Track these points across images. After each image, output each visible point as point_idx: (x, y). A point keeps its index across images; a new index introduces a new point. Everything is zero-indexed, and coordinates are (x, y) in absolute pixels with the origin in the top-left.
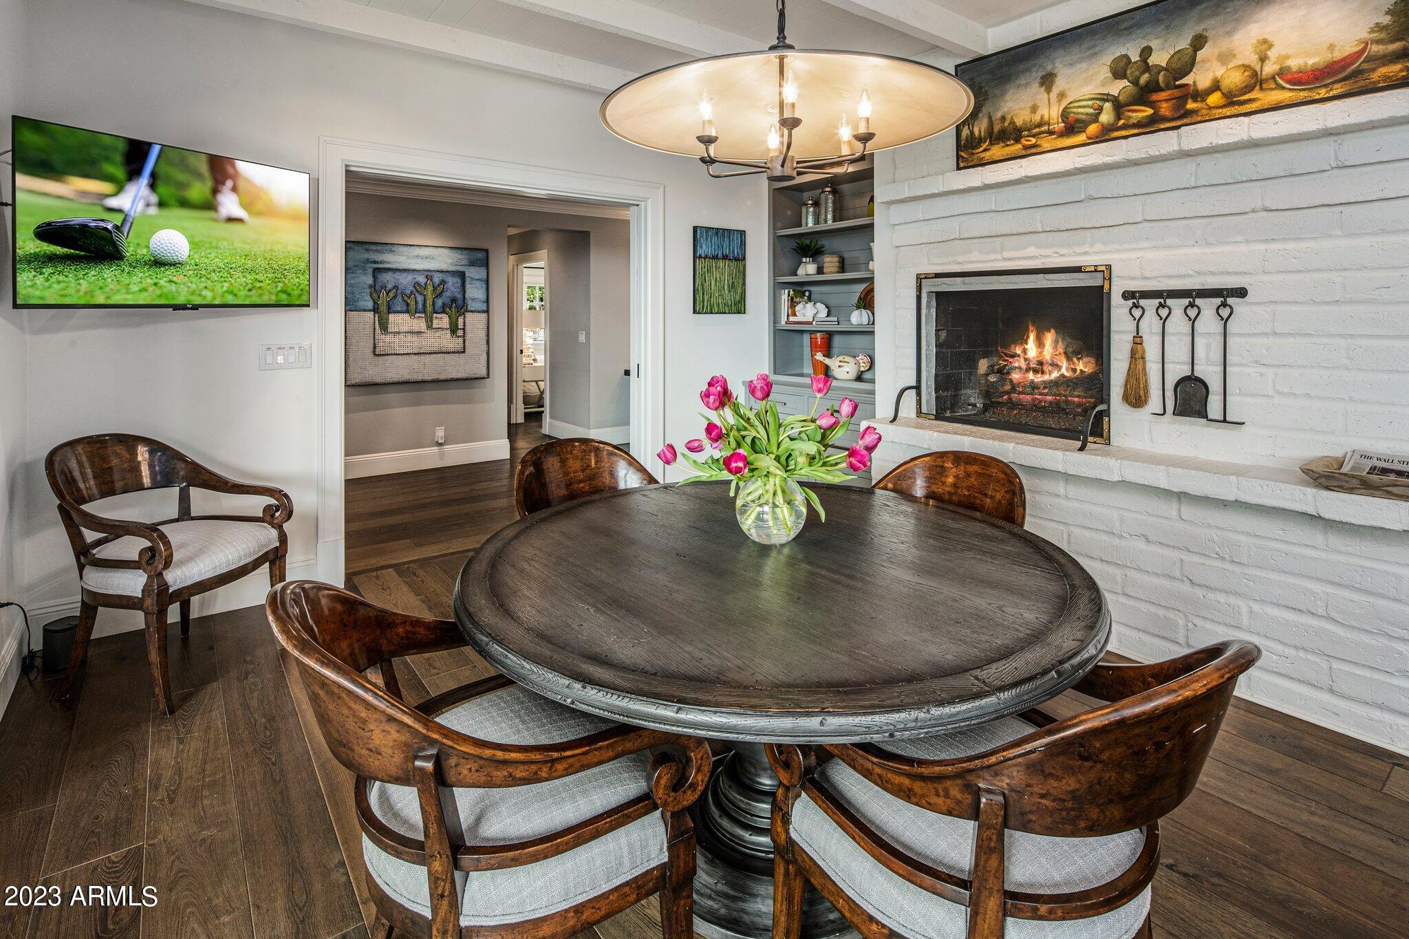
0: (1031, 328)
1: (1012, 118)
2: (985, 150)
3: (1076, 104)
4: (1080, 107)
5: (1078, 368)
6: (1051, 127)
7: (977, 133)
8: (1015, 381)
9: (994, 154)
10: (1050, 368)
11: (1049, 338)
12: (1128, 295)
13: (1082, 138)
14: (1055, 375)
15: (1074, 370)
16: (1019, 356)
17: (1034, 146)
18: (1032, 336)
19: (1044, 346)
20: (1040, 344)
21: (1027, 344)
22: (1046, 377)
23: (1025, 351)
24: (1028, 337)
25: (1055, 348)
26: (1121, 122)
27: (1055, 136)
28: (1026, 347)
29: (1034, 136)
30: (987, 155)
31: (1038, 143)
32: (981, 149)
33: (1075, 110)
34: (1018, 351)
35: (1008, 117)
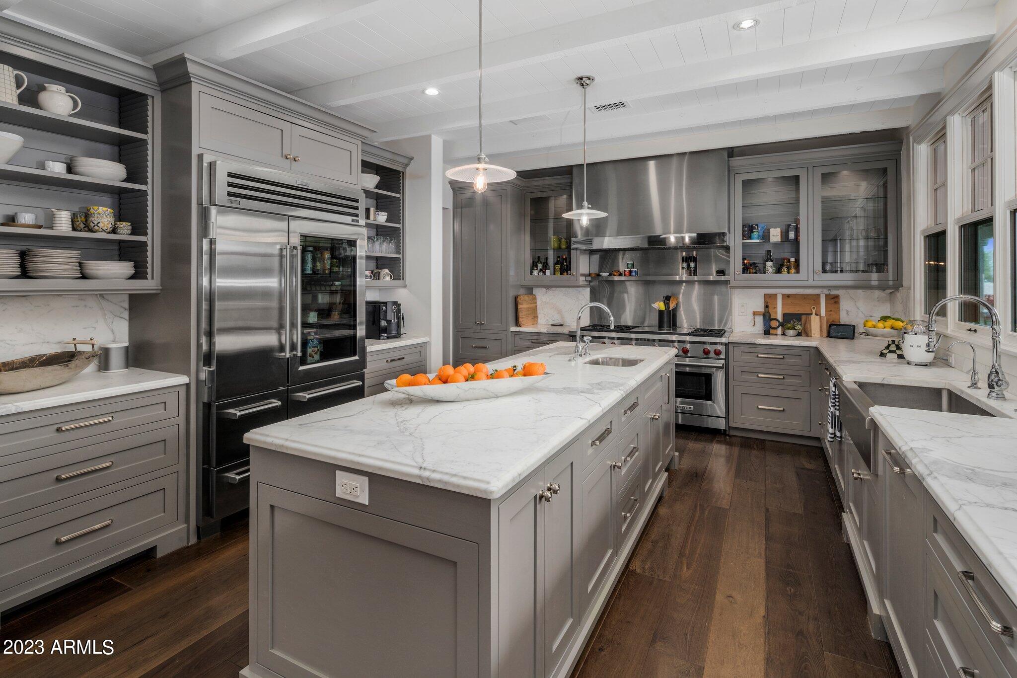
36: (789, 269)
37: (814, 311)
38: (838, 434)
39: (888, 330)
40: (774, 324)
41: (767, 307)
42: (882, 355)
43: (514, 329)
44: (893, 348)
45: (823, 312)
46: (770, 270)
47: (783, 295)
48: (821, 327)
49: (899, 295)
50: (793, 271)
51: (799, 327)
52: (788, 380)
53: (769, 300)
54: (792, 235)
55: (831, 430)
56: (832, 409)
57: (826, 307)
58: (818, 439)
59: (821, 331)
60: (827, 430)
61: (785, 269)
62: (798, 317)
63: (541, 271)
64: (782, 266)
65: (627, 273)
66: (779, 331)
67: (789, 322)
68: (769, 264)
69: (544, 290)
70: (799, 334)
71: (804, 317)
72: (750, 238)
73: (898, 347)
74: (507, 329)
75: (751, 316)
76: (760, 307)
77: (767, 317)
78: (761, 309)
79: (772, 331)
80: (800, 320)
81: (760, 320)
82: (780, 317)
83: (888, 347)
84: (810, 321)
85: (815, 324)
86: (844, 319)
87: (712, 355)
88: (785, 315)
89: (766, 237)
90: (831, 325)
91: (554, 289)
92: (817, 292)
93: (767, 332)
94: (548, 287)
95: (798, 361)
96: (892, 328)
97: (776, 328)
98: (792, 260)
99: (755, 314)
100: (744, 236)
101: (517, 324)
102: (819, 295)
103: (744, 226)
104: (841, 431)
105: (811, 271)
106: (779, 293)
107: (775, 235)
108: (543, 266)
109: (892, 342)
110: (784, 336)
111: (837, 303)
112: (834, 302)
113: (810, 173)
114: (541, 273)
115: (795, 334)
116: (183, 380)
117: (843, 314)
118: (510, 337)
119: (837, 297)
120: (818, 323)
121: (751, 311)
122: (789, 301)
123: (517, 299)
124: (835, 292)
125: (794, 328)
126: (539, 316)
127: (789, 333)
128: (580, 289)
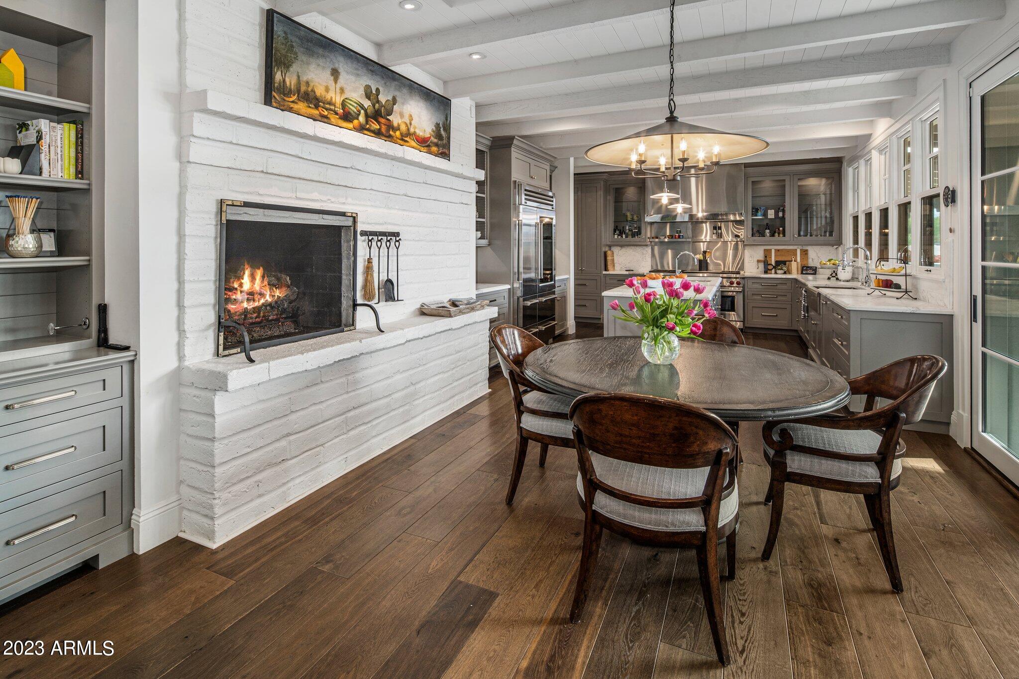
0: (246, 266)
1: (313, 87)
2: (293, 102)
3: (349, 102)
4: (351, 105)
5: (276, 295)
6: (336, 109)
7: (288, 83)
8: (232, 311)
9: (300, 109)
10: (259, 297)
11: (259, 273)
12: (364, 233)
13: (350, 125)
14: (262, 301)
15: (273, 296)
16: (236, 289)
17: (326, 117)
18: (247, 273)
19: (256, 279)
20: (253, 278)
21: (243, 279)
22: (256, 304)
23: (241, 285)
24: (244, 273)
25: (262, 281)
26: (368, 126)
27: (337, 117)
28: (242, 281)
29: (327, 109)
30: (295, 106)
31: (329, 116)
32: (291, 100)
33: (349, 105)
34: (236, 285)
35: (311, 84)
36: (779, 234)
37: (793, 259)
38: (807, 315)
39: (831, 265)
40: (770, 267)
41: (766, 257)
42: (829, 278)
43: (604, 272)
44: (834, 275)
45: (799, 259)
46: (768, 235)
47: (777, 251)
48: (797, 268)
49: (840, 249)
50: (781, 235)
51: (785, 268)
52: (779, 298)
53: (767, 253)
54: (781, 214)
55: (803, 313)
56: (804, 303)
57: (801, 257)
58: (796, 331)
59: (798, 271)
60: (801, 313)
61: (777, 234)
62: (784, 263)
63: (619, 235)
64: (775, 232)
65: (677, 237)
66: (773, 271)
67: (779, 266)
68: (767, 231)
69: (617, 248)
70: (785, 273)
71: (787, 263)
72: (756, 216)
73: (836, 274)
74: (601, 273)
75: (756, 263)
77: (766, 263)
78: (762, 258)
79: (769, 272)
80: (785, 264)
81: (761, 265)
82: (773, 263)
83: (831, 275)
84: (791, 265)
85: (794, 266)
86: (811, 264)
87: (735, 285)
88: (776, 262)
89: (765, 214)
90: (803, 267)
91: (625, 247)
92: (793, 247)
93: (766, 272)
94: (622, 246)
95: (784, 287)
96: (833, 264)
97: (771, 270)
98: (781, 229)
99: (759, 261)
100: (752, 214)
101: (606, 269)
102: (795, 250)
103: (753, 208)
104: (808, 313)
105: (792, 235)
106: (773, 248)
107: (771, 214)
108: (620, 232)
109: (834, 271)
110: (776, 273)
111: (807, 254)
112: (805, 253)
113: (792, 179)
114: (619, 237)
115: (782, 272)
116: (508, 286)
117: (810, 260)
118: (603, 278)
119: (807, 251)
120: (796, 266)
121: (756, 260)
122: (779, 253)
123: (605, 253)
124: (805, 248)
125: (782, 269)
126: (615, 265)
127: (779, 271)
128: (644, 247)
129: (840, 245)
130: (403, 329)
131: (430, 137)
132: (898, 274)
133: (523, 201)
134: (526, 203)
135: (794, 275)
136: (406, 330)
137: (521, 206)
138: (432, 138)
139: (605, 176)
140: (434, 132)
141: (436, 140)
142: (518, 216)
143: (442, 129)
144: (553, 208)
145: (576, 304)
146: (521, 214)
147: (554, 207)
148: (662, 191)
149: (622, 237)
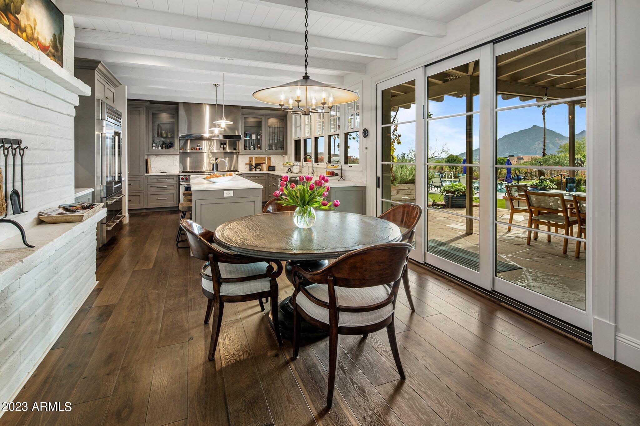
37: (264, 162)
40: (253, 167)
41: (251, 161)
42: (287, 172)
43: (146, 174)
45: (266, 163)
46: (252, 149)
47: (256, 158)
49: (286, 157)
50: (259, 149)
51: (261, 168)
53: (251, 159)
54: (259, 137)
57: (267, 161)
59: (266, 169)
61: (256, 149)
62: (260, 164)
64: (256, 147)
65: (198, 149)
66: (254, 169)
67: (257, 166)
68: (252, 147)
69: (155, 157)
70: (260, 170)
72: (246, 137)
73: (291, 170)
74: (144, 175)
75: (245, 165)
76: (248, 162)
77: (250, 165)
79: (252, 169)
81: (248, 167)
82: (254, 165)
83: (288, 170)
84: (263, 166)
86: (272, 165)
88: (256, 164)
89: (251, 137)
90: (269, 167)
91: (160, 156)
92: (264, 156)
93: (250, 170)
94: (157, 155)
95: (262, 178)
96: (290, 165)
98: (259, 145)
99: (246, 164)
100: (244, 136)
101: (147, 172)
102: (265, 157)
103: (245, 133)
105: (265, 150)
106: (254, 156)
107: (254, 137)
108: (156, 145)
109: (289, 168)
110: (256, 170)
111: (270, 160)
112: (269, 159)
113: (265, 117)
114: (157, 148)
115: (259, 170)
116: (92, 190)
117: (272, 163)
118: (145, 179)
119: (270, 158)
120: (265, 166)
121: (245, 163)
122: (257, 159)
123: (147, 161)
124: (270, 156)
125: (259, 168)
126: (152, 168)
127: (257, 170)
128: (175, 156)
129: (286, 155)
130: (51, 240)
131: (49, 47)
132: (337, 169)
133: (106, 117)
134: (107, 119)
135: (265, 171)
136: (55, 240)
137: (105, 122)
138: (51, 48)
139: (148, 103)
140: (52, 42)
141: (53, 51)
142: (102, 129)
143: (57, 41)
144: (120, 125)
145: (129, 200)
146: (104, 128)
147: (121, 123)
148: (221, 119)
149: (158, 148)
